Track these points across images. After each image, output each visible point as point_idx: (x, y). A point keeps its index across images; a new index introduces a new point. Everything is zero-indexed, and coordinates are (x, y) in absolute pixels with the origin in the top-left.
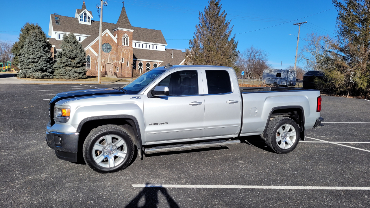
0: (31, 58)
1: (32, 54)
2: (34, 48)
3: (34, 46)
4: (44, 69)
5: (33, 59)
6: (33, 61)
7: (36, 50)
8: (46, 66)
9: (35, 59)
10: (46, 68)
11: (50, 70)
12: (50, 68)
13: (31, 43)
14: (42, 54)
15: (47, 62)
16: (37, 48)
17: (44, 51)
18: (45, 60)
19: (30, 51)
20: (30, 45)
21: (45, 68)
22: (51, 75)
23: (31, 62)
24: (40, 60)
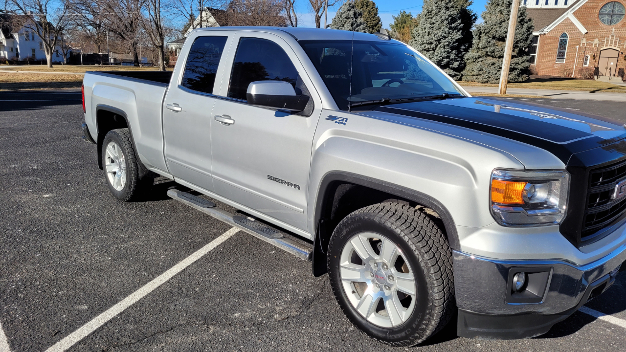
0: (425, 41)
1: (428, 35)
2: (434, 23)
3: (434, 18)
4: (443, 63)
5: (428, 44)
6: (428, 49)
7: (436, 26)
8: (448, 57)
9: (431, 43)
10: (448, 60)
11: (456, 65)
12: (456, 60)
13: (430, 13)
14: (445, 33)
15: (452, 48)
16: (438, 23)
17: (451, 28)
18: (448, 45)
19: (425, 28)
20: (428, 18)
21: (446, 60)
22: (458, 73)
23: (425, 50)
24: (440, 45)
